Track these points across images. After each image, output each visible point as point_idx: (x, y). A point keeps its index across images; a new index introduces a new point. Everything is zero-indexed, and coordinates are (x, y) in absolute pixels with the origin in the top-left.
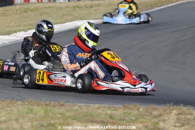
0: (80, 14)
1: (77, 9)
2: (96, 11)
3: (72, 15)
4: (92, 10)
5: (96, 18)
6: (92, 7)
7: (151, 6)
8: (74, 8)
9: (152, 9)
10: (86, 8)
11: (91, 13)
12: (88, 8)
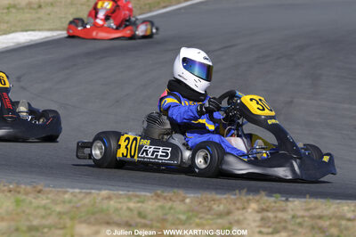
0: (19, 21)
1: (13, 10)
2: (49, 14)
3: (7, 23)
4: (42, 13)
5: (52, 27)
6: (40, 7)
7: (147, 6)
8: (8, 8)
9: (150, 11)
10: (31, 8)
11: (39, 18)
12: (34, 9)
